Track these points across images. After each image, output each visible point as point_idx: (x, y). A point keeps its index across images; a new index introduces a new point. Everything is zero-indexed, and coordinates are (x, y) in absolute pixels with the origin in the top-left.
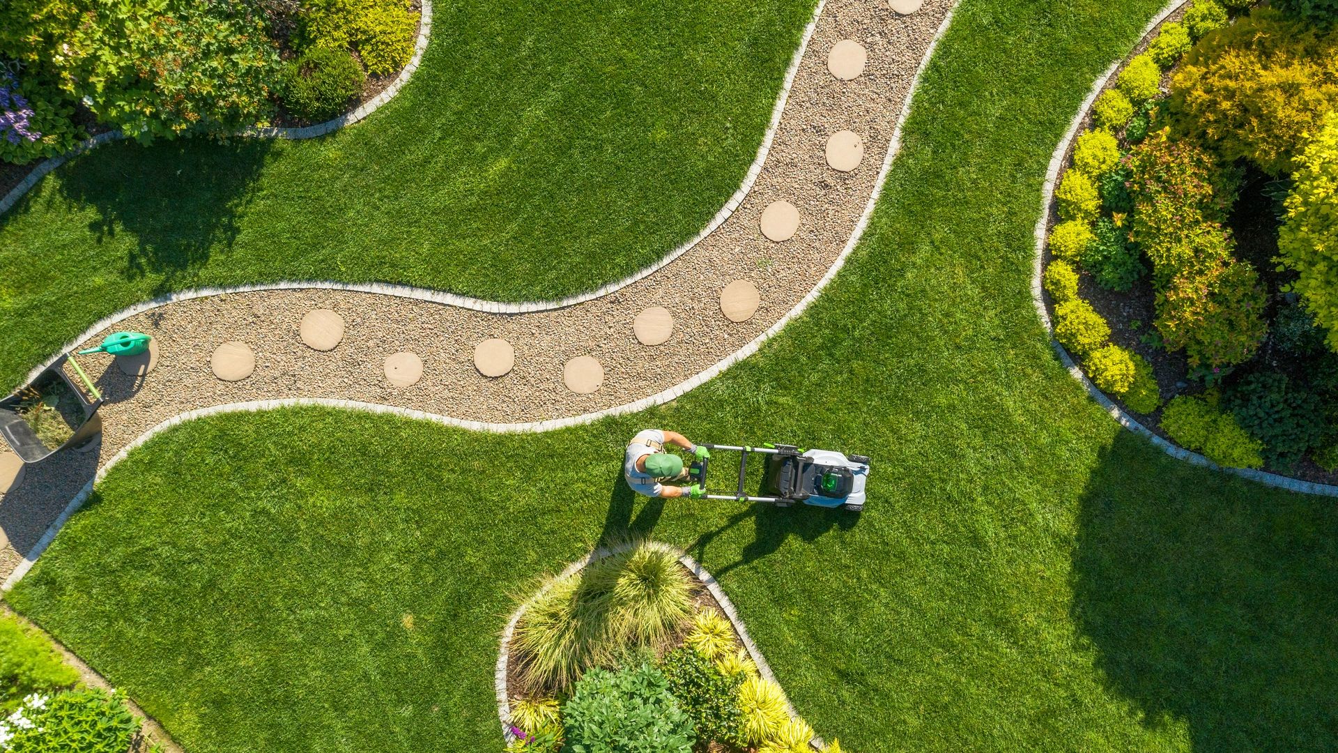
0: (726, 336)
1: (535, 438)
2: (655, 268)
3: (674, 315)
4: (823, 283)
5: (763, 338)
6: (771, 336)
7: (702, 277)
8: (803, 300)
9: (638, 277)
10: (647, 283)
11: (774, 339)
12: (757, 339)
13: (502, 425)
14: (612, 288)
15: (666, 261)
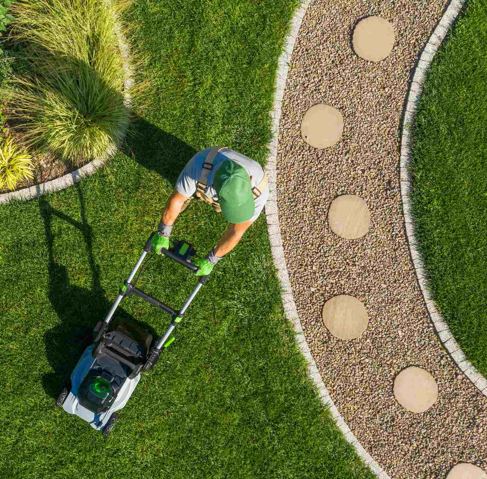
0: (313, 290)
1: (275, 53)
2: (411, 239)
3: (353, 243)
4: (334, 412)
5: (298, 328)
6: (297, 337)
7: (384, 286)
8: (323, 384)
9: (408, 219)
10: (398, 226)
11: (292, 340)
12: (298, 321)
13: (300, 23)
14: (405, 187)
15: (415, 254)
